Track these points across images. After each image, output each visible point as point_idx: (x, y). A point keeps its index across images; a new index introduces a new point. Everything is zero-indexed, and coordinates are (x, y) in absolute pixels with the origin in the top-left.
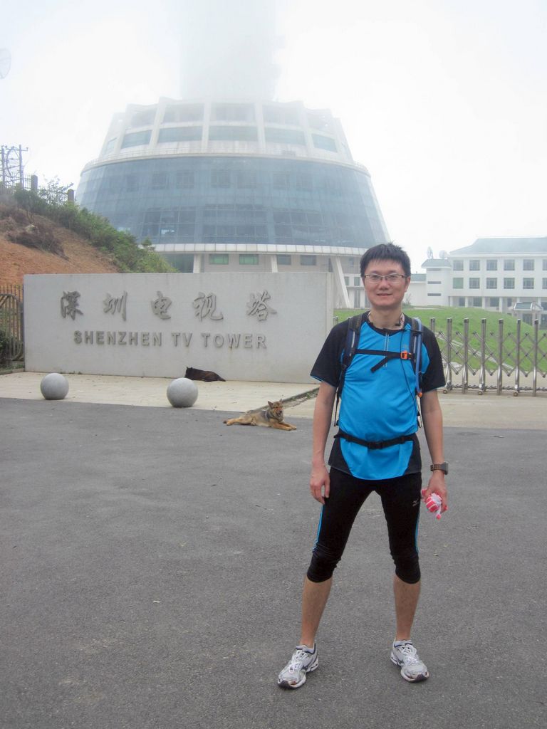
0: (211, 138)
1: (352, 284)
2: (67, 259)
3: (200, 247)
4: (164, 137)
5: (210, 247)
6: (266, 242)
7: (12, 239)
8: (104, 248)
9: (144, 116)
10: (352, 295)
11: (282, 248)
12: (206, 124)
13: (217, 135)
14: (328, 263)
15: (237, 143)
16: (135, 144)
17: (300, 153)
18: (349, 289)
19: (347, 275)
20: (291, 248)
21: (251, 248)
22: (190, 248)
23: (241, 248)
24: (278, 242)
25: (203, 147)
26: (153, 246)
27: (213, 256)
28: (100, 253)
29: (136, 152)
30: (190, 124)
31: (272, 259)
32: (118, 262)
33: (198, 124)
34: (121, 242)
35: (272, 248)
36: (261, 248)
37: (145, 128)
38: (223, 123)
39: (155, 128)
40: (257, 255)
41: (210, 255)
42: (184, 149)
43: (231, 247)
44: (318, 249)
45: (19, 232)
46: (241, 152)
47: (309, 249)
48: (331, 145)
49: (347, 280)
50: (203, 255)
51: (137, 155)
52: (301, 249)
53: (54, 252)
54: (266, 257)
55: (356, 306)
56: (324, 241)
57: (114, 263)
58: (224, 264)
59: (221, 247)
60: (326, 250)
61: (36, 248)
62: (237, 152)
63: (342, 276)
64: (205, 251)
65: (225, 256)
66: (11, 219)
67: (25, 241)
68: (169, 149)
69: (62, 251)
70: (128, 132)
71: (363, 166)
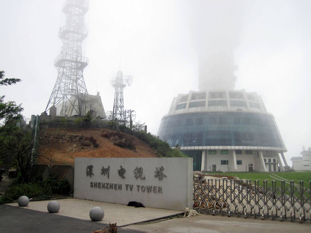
0: (209, 105)
1: (267, 161)
2: (136, 152)
3: (205, 148)
4: (192, 105)
5: (208, 148)
6: (231, 145)
7: (115, 144)
8: (153, 148)
9: (184, 98)
10: (268, 166)
11: (237, 148)
12: (207, 100)
13: (211, 104)
14: (257, 153)
15: (219, 107)
16: (181, 108)
17: (244, 110)
18: (266, 164)
19: (265, 158)
20: (241, 148)
21: (225, 148)
22: (200, 148)
23: (221, 147)
24: (236, 145)
25: (206, 109)
26: (179, 147)
27: (210, 151)
28: (152, 150)
29: (181, 111)
30: (201, 100)
31: (233, 152)
32: (158, 153)
33: (204, 100)
34: (161, 145)
35: (233, 147)
36: (229, 147)
37: (184, 102)
38: (213, 99)
39: (188, 102)
40: (228, 150)
41: (209, 150)
42: (199, 109)
43: (217, 147)
44: (252, 148)
45: (119, 141)
46: (221, 110)
47: (249, 148)
48: (258, 106)
49: (265, 160)
50: (206, 151)
51: (181, 113)
52: (245, 148)
53: (131, 149)
54: (232, 151)
55: (269, 171)
56: (255, 144)
57: (156, 154)
58: (215, 154)
59: (213, 148)
60: (256, 148)
61: (124, 147)
62: (219, 110)
63: (263, 158)
64: (207, 149)
65: (215, 151)
66: (116, 136)
67: (120, 145)
68: (193, 110)
69: (135, 149)
70: (179, 104)
71: (271, 114)
